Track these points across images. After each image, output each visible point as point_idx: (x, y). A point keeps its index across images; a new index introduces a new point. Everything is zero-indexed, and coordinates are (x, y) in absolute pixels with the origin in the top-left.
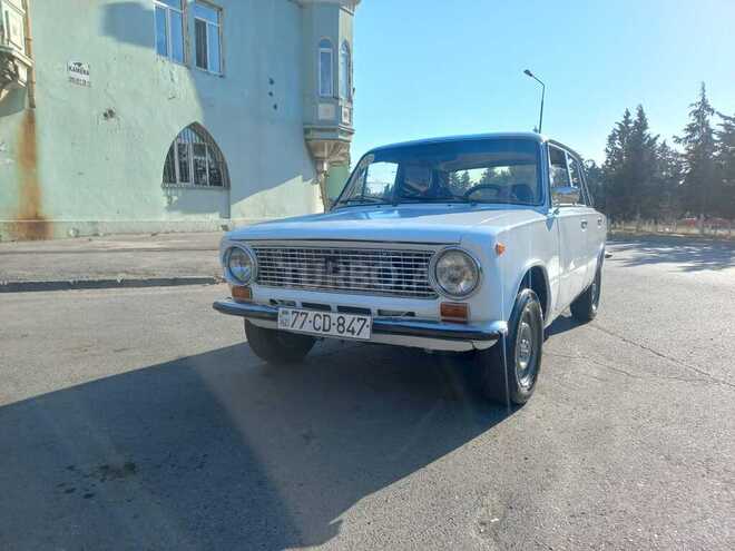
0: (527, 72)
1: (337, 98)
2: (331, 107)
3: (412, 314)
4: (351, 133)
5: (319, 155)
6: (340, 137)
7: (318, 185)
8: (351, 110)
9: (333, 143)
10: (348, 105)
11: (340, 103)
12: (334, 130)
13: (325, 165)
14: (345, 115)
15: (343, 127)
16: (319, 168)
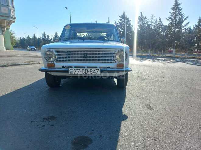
0: (66, 8)
1: (9, 6)
2: (6, 9)
3: (109, 67)
4: (15, 19)
5: (3, 25)
6: (11, 19)
7: (3, 36)
8: (14, 11)
9: (8, 21)
10: (13, 9)
11: (10, 8)
12: (9, 17)
13: (5, 29)
14: (12, 12)
15: (12, 16)
16: (3, 30)
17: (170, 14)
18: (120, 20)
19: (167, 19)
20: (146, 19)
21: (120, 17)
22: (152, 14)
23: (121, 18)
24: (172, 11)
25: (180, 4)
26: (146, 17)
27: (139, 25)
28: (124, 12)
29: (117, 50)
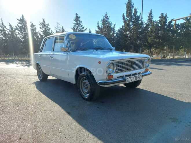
17: (74, 25)
18: (19, 23)
19: (72, 29)
20: (49, 25)
21: (18, 20)
22: (57, 22)
23: (20, 21)
24: (75, 22)
25: (79, 18)
26: (48, 24)
27: (42, 30)
28: (23, 16)
29: (146, 59)
